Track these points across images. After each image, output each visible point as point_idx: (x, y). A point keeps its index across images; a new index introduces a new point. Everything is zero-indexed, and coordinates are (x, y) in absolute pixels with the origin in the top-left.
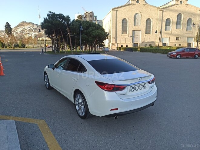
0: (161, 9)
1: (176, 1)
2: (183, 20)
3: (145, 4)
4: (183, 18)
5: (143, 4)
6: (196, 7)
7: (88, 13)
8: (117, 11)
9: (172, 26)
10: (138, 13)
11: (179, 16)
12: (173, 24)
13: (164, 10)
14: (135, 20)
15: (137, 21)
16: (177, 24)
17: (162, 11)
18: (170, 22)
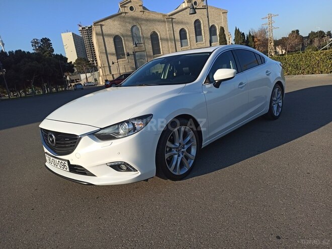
0: (169, 16)
1: (188, 2)
2: (204, 29)
3: (144, 12)
4: (203, 25)
5: (141, 11)
6: (218, 9)
7: (85, 28)
8: (101, 26)
9: (190, 38)
10: (135, 26)
11: (197, 24)
12: (191, 36)
13: (173, 17)
14: (133, 37)
15: (137, 37)
16: (196, 36)
17: (170, 20)
18: (186, 34)
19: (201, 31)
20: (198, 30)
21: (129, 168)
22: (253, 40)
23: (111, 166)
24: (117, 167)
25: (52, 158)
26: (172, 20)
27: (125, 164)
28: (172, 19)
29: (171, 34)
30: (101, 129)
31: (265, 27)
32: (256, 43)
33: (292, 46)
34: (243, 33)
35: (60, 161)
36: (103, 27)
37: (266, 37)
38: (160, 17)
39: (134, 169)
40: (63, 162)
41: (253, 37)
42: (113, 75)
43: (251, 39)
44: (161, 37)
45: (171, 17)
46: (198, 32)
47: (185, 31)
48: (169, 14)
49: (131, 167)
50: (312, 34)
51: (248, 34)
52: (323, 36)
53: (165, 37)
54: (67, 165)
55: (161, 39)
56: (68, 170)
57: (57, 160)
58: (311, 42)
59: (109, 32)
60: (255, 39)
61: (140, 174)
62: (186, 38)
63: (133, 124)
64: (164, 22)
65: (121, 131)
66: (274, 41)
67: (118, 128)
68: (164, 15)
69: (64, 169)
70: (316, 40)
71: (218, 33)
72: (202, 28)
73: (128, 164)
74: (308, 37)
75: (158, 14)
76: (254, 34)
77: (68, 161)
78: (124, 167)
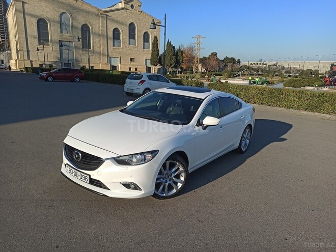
0: (104, 12)
1: (125, 3)
2: (138, 34)
3: (77, 1)
9: (123, 40)
10: (65, 13)
11: (132, 27)
12: (124, 37)
13: (108, 14)
14: (61, 23)
15: (66, 25)
16: (129, 38)
17: (105, 15)
18: (119, 34)
19: (134, 35)
20: (132, 33)
21: (136, 188)
22: (182, 55)
23: (123, 185)
24: (127, 185)
25: (74, 170)
26: (107, 17)
27: (134, 184)
28: (107, 15)
29: (104, 31)
30: (121, 156)
31: (193, 45)
32: (184, 59)
33: (212, 67)
34: (174, 47)
35: (82, 174)
36: (26, 5)
37: (194, 55)
38: (95, 10)
39: (140, 188)
40: (85, 175)
41: (182, 52)
42: (31, 61)
43: (180, 54)
44: (92, 32)
45: (106, 13)
46: (132, 36)
47: (119, 31)
48: (104, 10)
49: (138, 186)
50: (227, 58)
51: (178, 49)
52: (234, 63)
53: (97, 32)
54: (88, 178)
55: (93, 33)
56: (88, 182)
57: (79, 173)
58: (226, 65)
59: (32, 12)
60: (184, 55)
61: (143, 192)
62: (119, 39)
63: (145, 156)
64: (98, 16)
65: (134, 160)
66: (200, 59)
67: (132, 157)
68: (99, 10)
69: (85, 181)
70: (229, 65)
71: (151, 41)
72: (136, 33)
73: (136, 185)
74: (224, 60)
75: (93, 7)
76: (183, 50)
77: (90, 176)
78: (133, 186)
